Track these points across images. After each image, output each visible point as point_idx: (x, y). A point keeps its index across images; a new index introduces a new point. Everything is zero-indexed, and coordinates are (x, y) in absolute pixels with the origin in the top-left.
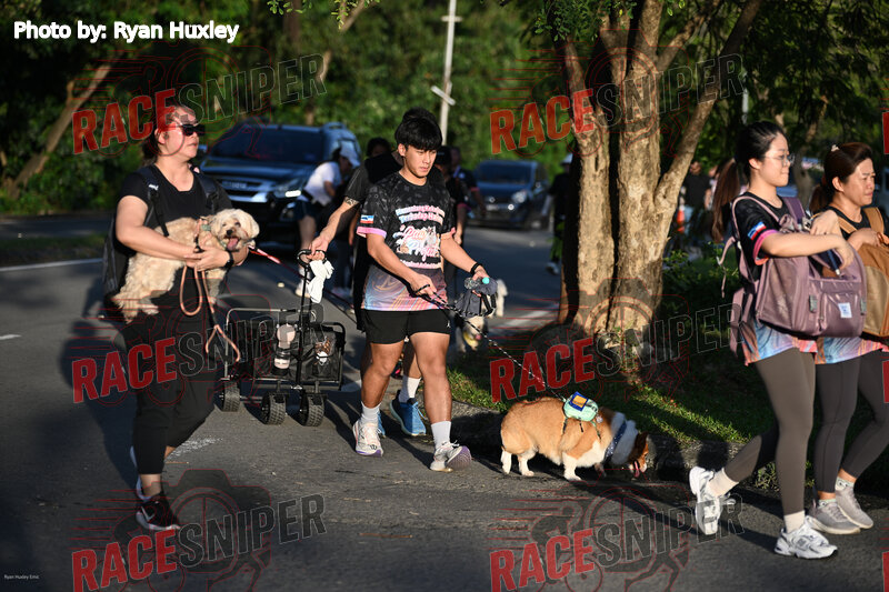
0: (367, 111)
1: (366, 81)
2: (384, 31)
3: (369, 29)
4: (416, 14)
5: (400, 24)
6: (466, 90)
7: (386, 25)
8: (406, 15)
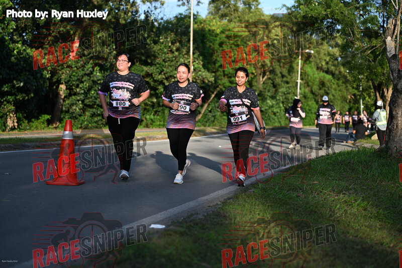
0: (267, 103)
1: (267, 95)
2: (271, 83)
3: (268, 83)
4: (279, 79)
5: (275, 82)
6: (290, 98)
7: (272, 82)
8: (277, 79)
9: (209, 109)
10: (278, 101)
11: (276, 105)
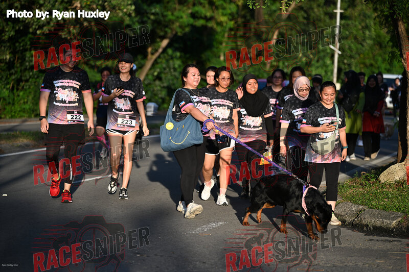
2: (304, 18)
4: (321, 9)
5: (313, 15)
6: (347, 47)
7: (305, 15)
8: (316, 10)
9: (156, 74)
10: (322, 54)
11: (318, 61)
